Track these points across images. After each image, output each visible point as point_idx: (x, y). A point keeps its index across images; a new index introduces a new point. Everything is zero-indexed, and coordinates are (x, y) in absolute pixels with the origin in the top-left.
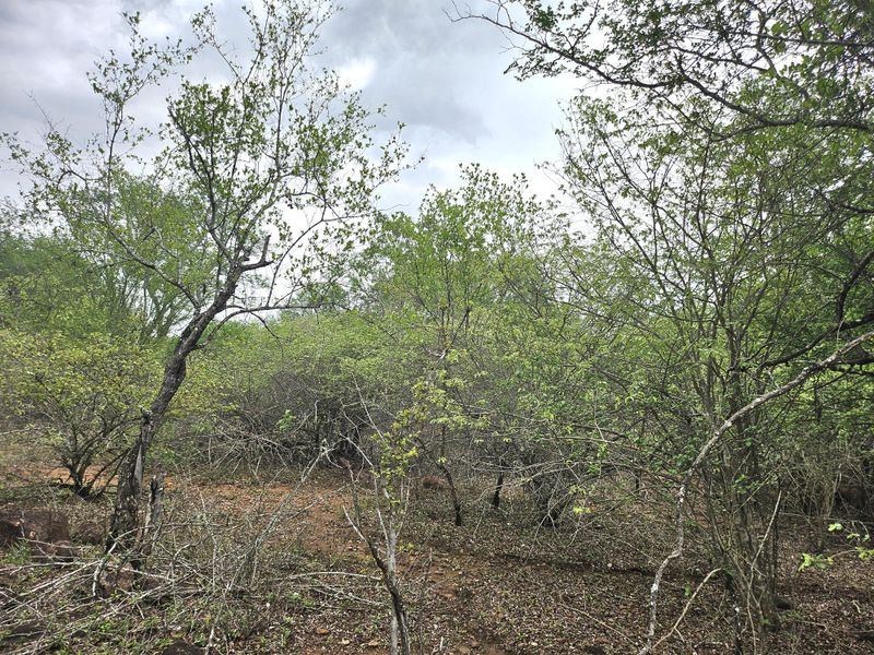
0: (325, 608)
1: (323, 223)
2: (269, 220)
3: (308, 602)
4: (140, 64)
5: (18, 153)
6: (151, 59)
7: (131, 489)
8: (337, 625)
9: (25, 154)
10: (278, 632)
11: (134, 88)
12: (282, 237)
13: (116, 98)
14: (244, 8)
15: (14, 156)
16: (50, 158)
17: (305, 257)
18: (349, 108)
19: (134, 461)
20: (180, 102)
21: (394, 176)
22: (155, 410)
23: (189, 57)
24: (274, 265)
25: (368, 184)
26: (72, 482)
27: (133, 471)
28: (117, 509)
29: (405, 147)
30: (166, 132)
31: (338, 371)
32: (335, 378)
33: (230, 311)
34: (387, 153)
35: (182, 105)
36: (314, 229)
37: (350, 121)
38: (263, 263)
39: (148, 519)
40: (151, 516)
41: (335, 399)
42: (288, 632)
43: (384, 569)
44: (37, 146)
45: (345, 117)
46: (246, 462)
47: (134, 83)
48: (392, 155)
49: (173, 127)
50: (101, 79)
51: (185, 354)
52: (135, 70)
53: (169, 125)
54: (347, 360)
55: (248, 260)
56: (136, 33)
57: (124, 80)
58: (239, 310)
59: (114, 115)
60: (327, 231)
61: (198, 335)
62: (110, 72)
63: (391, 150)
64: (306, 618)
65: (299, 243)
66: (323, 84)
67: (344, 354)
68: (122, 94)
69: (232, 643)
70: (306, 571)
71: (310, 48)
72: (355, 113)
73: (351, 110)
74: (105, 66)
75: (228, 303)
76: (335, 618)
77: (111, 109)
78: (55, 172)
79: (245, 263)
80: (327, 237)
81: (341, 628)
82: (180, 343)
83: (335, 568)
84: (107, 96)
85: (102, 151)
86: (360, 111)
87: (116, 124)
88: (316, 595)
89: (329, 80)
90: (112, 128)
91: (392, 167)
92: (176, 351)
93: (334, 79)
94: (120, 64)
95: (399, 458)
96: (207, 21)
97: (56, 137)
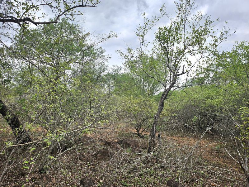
0: (213, 178)
1: (202, 58)
2: (184, 61)
3: (206, 175)
4: (147, 25)
5: (122, 54)
6: (149, 23)
7: (153, 136)
8: (218, 184)
9: (123, 54)
10: (199, 182)
11: (146, 32)
12: (189, 65)
13: (142, 36)
14: (174, 2)
15: (121, 55)
16: (129, 54)
17: (196, 70)
18: (206, 21)
19: (153, 129)
20: (158, 33)
21: (225, 39)
22: (157, 115)
23: (158, 20)
24: (187, 73)
25: (216, 43)
26: (137, 133)
27: (153, 131)
28: (150, 141)
29: (228, 29)
30: (155, 42)
31: (205, 104)
32: (204, 106)
33: (175, 88)
34: (222, 33)
35: (159, 34)
36: (199, 61)
37: (207, 26)
38: (183, 73)
39: (158, 144)
40: (159, 144)
41: (205, 112)
42: (202, 183)
43: (244, 170)
44: (125, 52)
45: (205, 25)
46: (179, 130)
47: (146, 31)
48: (224, 32)
49: (157, 40)
50: (138, 32)
51: (163, 100)
52: (145, 27)
53: (155, 40)
54: (208, 100)
55: (178, 73)
56: (145, 18)
57: (143, 31)
58: (177, 87)
59: (142, 40)
60: (203, 61)
61: (167, 95)
62: (140, 30)
63: (223, 31)
64: (207, 180)
65: (194, 66)
66: (197, 17)
67: (207, 98)
68: (143, 34)
69: (186, 183)
70: (204, 165)
71: (192, 7)
72: (209, 23)
73: (207, 22)
74: (139, 29)
75: (174, 85)
76: (217, 181)
77: (141, 39)
78: (130, 58)
79: (178, 74)
80: (204, 63)
81: (219, 185)
82: (162, 97)
83: (214, 165)
84: (140, 36)
85: (140, 50)
86: (210, 22)
87: (142, 42)
88: (209, 173)
89: (199, 15)
90: (142, 44)
91: (224, 37)
92: (161, 99)
93: (201, 14)
94: (142, 27)
95: (247, 133)
96: (164, 9)
97: (129, 49)
